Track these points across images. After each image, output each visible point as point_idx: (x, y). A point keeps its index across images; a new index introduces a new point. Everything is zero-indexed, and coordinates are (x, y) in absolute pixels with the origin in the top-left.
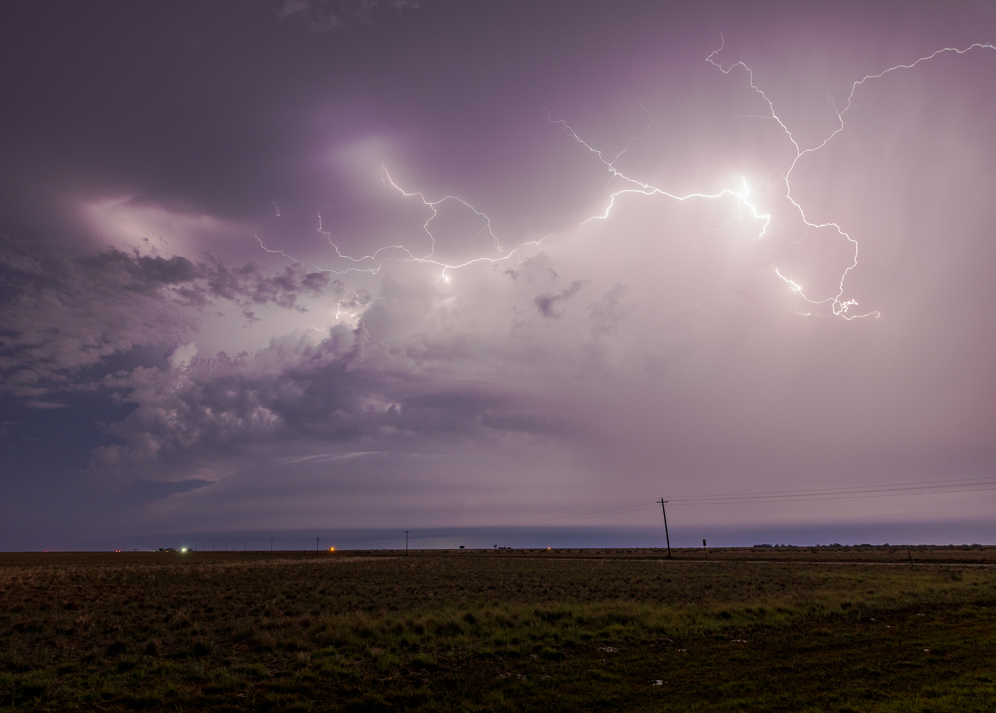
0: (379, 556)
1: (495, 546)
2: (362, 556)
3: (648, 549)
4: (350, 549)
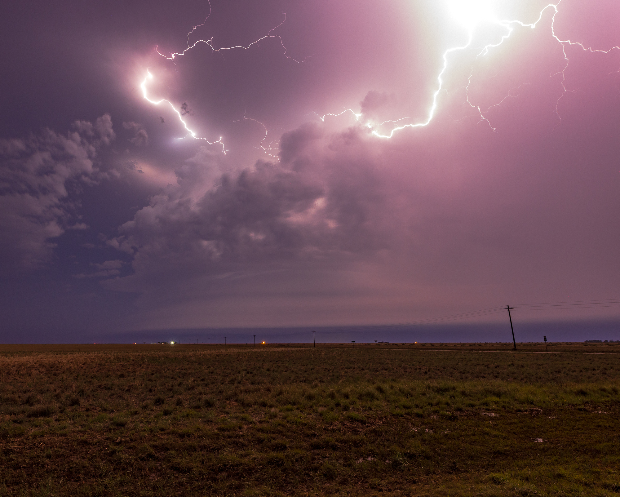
0: (296, 347)
1: (376, 341)
2: (284, 347)
3: (494, 344)
4: (275, 343)
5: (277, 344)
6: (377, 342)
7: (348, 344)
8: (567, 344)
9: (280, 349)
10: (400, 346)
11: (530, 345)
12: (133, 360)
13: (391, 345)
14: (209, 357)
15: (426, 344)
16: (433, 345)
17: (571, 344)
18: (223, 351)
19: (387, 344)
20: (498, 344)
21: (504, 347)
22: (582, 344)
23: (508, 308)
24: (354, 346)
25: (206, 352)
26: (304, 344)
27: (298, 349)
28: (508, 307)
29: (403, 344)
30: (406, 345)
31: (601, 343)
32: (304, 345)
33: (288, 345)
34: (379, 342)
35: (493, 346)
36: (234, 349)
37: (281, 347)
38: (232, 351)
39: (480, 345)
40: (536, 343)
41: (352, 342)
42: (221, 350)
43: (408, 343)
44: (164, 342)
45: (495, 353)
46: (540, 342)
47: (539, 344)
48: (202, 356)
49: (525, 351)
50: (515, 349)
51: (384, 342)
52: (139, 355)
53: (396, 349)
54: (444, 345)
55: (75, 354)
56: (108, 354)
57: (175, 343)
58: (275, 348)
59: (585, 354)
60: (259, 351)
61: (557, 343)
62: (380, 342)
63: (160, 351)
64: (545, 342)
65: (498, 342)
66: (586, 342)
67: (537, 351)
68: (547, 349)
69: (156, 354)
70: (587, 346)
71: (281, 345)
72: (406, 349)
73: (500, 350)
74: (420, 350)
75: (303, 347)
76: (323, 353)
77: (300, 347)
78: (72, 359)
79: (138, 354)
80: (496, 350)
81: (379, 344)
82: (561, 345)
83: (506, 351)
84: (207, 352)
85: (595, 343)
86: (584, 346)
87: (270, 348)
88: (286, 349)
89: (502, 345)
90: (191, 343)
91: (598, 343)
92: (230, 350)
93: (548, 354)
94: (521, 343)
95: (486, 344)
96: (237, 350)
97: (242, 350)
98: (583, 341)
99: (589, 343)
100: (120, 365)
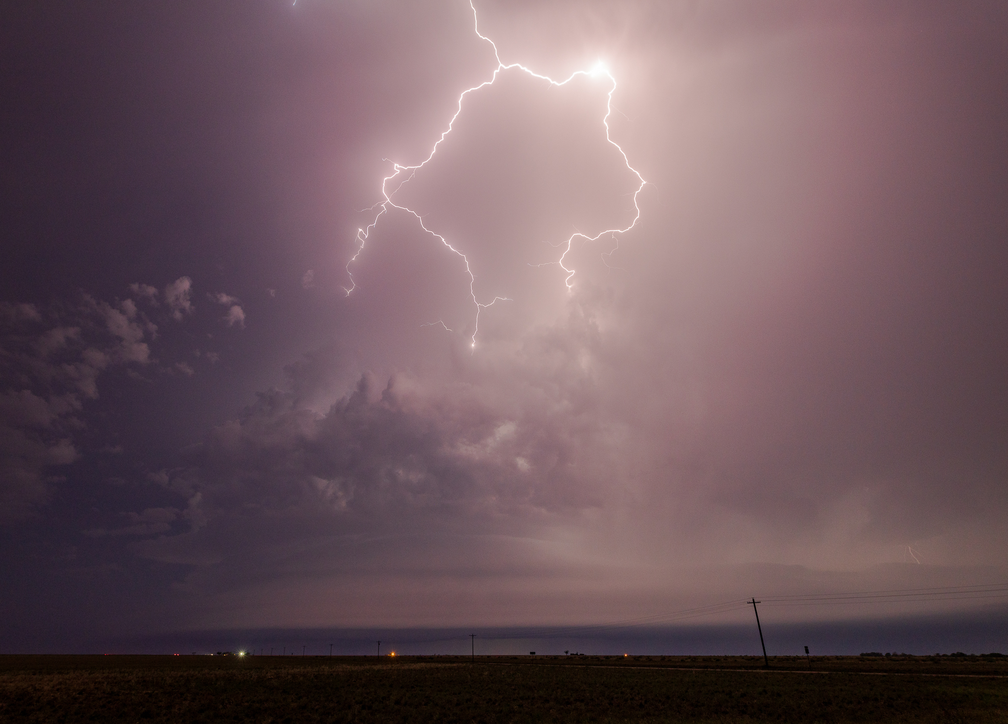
0: (444, 661)
2: (426, 661)
5: (413, 656)
6: (569, 654)
7: (525, 656)
8: (837, 658)
9: (418, 666)
10: (603, 660)
11: (788, 660)
12: (171, 685)
13: (589, 659)
14: (301, 679)
15: (640, 657)
16: (651, 660)
17: (842, 658)
18: (326, 669)
19: (584, 658)
20: (743, 658)
21: (751, 662)
22: (857, 658)
23: (754, 602)
24: (533, 660)
26: (456, 657)
27: (448, 665)
28: (753, 600)
29: (607, 657)
30: (611, 659)
31: (881, 658)
32: (456, 659)
33: (433, 659)
34: (571, 654)
35: (736, 661)
36: (344, 666)
37: (421, 662)
38: (341, 668)
39: (718, 659)
40: (794, 657)
41: (531, 653)
42: (323, 667)
43: (614, 657)
44: (227, 652)
45: (739, 672)
47: (798, 658)
48: (289, 677)
49: (780, 670)
50: (766, 667)
51: (579, 654)
52: (181, 676)
53: (596, 665)
54: (666, 660)
55: (68, 673)
56: (126, 675)
57: (247, 654)
58: (410, 663)
59: (862, 674)
60: (385, 668)
61: (824, 657)
62: (574, 654)
63: (219, 669)
64: (806, 655)
66: (862, 655)
67: (798, 670)
68: (810, 666)
69: (212, 674)
70: (863, 661)
71: (420, 659)
72: (611, 665)
73: (746, 668)
74: (634, 668)
75: (454, 662)
76: (486, 673)
77: (451, 662)
78: (60, 683)
79: (180, 673)
80: (740, 668)
81: (571, 658)
82: (830, 660)
83: (755, 670)
84: (299, 670)
85: (873, 657)
86: (860, 662)
87: (402, 663)
88: (428, 665)
89: (749, 660)
91: (878, 657)
92: (337, 666)
93: (812, 674)
94: (775, 657)
95: (726, 658)
96: (349, 668)
97: (357, 667)
98: (857, 653)
99: (867, 657)
100: (146, 693)
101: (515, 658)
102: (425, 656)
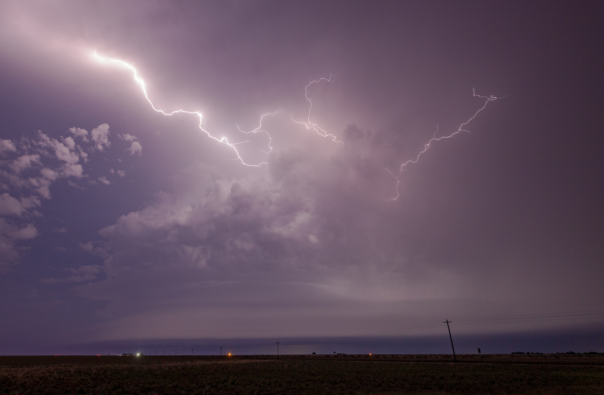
0: (260, 359)
1: (335, 353)
2: (249, 359)
3: (438, 355)
5: (242, 355)
7: (310, 355)
9: (245, 361)
10: (356, 358)
11: (468, 356)
12: (95, 374)
13: (348, 356)
14: (174, 369)
15: (379, 355)
16: (386, 357)
17: (501, 355)
18: (189, 363)
19: (345, 356)
20: (441, 356)
21: (446, 359)
22: (510, 355)
23: (447, 322)
24: (314, 358)
25: (171, 364)
27: (263, 361)
29: (359, 356)
30: (361, 356)
31: (524, 355)
32: (267, 357)
33: (254, 357)
34: (337, 354)
35: (437, 357)
36: (200, 361)
37: (247, 359)
38: (198, 363)
40: (472, 355)
41: (313, 353)
43: (363, 355)
44: (129, 354)
45: (439, 364)
46: (475, 353)
47: (475, 355)
48: (167, 368)
49: (463, 363)
50: (455, 361)
51: (342, 354)
52: (101, 368)
53: (353, 360)
54: (395, 357)
55: (33, 367)
56: (68, 367)
57: (142, 355)
58: (240, 360)
59: (513, 365)
60: (225, 363)
61: (489, 355)
62: (339, 354)
63: (125, 364)
64: (479, 353)
65: (441, 354)
66: (513, 353)
67: (474, 363)
68: (481, 360)
69: (120, 367)
70: (513, 357)
71: (246, 357)
72: (361, 360)
73: (442, 361)
74: (375, 362)
75: (267, 359)
76: (286, 366)
77: (265, 359)
78: (28, 373)
79: (101, 366)
80: (439, 361)
81: (337, 356)
82: (493, 356)
83: (448, 362)
84: (173, 364)
85: (519, 355)
86: (511, 358)
87: (235, 360)
88: (251, 361)
89: (445, 357)
90: (157, 355)
91: (522, 355)
92: (196, 362)
93: (482, 365)
94: (460, 355)
95: (431, 356)
96: (203, 363)
97: (208, 362)
98: (510, 353)
99: (516, 355)
100: (81, 379)
101: (303, 356)
102: (249, 356)
